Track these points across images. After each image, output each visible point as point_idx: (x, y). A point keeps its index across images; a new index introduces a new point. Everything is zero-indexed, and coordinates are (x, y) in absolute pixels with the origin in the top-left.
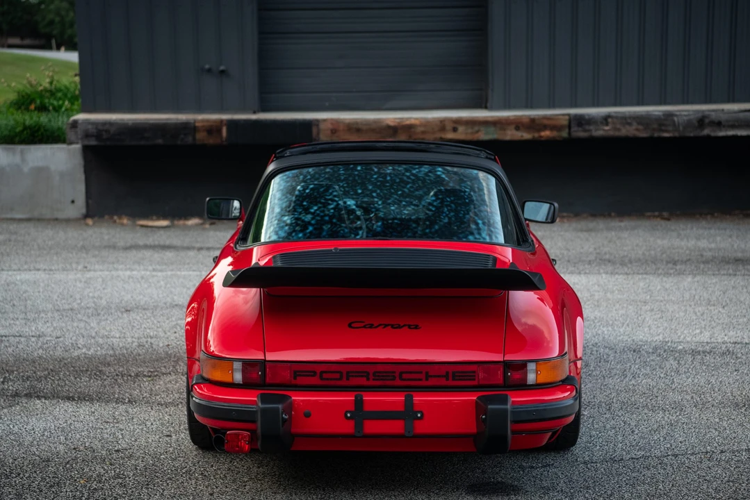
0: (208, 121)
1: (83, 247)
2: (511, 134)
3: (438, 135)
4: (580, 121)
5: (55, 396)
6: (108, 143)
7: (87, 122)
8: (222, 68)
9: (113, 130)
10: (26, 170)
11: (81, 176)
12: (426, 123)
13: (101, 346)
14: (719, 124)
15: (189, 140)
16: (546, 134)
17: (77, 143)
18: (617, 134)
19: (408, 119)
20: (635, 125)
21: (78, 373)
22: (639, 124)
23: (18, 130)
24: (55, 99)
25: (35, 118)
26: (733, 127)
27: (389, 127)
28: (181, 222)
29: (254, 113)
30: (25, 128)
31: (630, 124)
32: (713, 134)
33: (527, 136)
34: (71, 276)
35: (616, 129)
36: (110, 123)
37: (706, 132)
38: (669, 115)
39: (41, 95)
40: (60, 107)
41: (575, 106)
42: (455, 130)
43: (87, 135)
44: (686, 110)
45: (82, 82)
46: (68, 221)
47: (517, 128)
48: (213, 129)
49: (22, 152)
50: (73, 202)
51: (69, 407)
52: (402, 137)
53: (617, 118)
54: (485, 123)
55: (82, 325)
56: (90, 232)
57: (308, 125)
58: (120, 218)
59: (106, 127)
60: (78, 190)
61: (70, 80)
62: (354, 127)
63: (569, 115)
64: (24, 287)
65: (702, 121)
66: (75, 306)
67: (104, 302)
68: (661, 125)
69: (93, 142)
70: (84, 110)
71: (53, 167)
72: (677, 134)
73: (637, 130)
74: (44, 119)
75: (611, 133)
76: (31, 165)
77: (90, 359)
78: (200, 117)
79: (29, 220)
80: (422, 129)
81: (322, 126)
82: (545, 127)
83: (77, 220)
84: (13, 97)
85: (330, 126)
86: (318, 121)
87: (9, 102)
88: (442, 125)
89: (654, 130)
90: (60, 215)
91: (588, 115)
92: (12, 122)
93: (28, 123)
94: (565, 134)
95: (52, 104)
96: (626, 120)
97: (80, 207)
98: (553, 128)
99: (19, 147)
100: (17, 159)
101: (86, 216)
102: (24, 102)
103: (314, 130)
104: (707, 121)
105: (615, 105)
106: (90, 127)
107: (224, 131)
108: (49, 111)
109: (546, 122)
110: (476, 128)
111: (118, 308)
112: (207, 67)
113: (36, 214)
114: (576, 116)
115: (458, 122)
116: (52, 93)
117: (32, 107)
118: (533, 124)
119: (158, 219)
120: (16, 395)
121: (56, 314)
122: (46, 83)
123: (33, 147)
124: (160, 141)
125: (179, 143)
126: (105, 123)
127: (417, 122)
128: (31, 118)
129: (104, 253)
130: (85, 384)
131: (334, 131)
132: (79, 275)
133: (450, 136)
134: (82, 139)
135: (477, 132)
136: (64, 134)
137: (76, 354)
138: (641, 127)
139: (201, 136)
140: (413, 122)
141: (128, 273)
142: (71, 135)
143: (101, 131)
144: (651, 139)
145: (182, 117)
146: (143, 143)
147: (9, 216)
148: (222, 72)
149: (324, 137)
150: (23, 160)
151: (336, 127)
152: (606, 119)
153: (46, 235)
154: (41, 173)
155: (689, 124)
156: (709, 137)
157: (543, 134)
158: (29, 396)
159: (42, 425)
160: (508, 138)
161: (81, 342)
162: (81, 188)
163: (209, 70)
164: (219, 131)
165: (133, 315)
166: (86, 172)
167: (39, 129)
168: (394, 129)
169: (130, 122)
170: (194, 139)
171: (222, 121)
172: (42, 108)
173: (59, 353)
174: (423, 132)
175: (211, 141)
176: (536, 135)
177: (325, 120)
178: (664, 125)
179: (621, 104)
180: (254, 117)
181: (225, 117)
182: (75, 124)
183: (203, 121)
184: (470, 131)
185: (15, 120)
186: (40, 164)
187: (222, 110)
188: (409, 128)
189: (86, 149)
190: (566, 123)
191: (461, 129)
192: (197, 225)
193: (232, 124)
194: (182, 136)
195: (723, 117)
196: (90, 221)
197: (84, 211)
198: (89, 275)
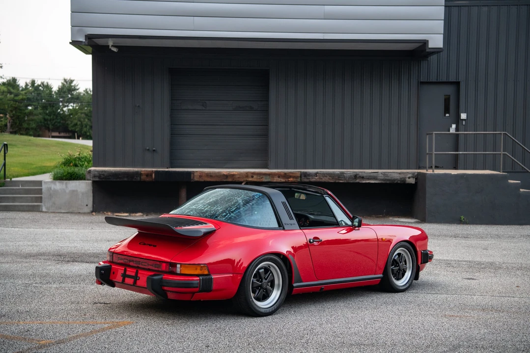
0: (147, 171)
1: (91, 222)
2: (276, 179)
3: (245, 179)
4: (306, 175)
5: (82, 262)
6: (103, 180)
7: (95, 171)
8: (154, 149)
9: (106, 174)
10: (67, 191)
11: (91, 194)
12: (240, 174)
13: (98, 250)
14: (363, 178)
15: (138, 179)
16: (291, 179)
17: (90, 180)
18: (321, 180)
19: (232, 172)
20: (328, 177)
21: (90, 257)
22: (330, 177)
23: (65, 174)
24: (81, 162)
25: (73, 169)
26: (368, 179)
27: (224, 175)
28: (134, 214)
29: (167, 168)
30: (68, 173)
31: (326, 176)
32: (360, 182)
33: (283, 180)
34: (87, 231)
35: (320, 178)
36: (105, 171)
37: (358, 181)
38: (342, 173)
39: (75, 159)
40: (83, 165)
41: (306, 169)
42: (252, 177)
43: (95, 176)
44: (349, 172)
45: (93, 154)
46: (84, 213)
47: (279, 177)
48: (149, 175)
49: (66, 184)
50: (87, 205)
51: (88, 265)
52: (230, 180)
53: (321, 174)
54: (265, 174)
55: (91, 244)
56: (94, 217)
57: (189, 174)
58: (107, 212)
59: (103, 173)
60: (90, 201)
61: (88, 153)
62: (209, 175)
63: (301, 172)
64: (68, 234)
65: (356, 176)
66: (88, 239)
67: (99, 239)
68: (339, 177)
69: (97, 179)
70: (94, 166)
71: (79, 190)
72: (345, 181)
73: (329, 179)
74: (76, 169)
75: (318, 180)
76: (70, 189)
77: (94, 253)
78: (143, 169)
79: (67, 213)
80: (239, 176)
81: (195, 174)
82: (290, 177)
83: (88, 213)
84: (62, 160)
85: (199, 174)
86: (194, 172)
87: (60, 163)
88: (247, 175)
89: (336, 179)
90: (81, 212)
91: (309, 172)
92: (62, 171)
93: (69, 171)
94: (299, 180)
95: (80, 164)
96: (324, 175)
97: (90, 208)
98: (294, 177)
99: (65, 182)
100: (64, 186)
101: (92, 212)
102: (67, 162)
103: (192, 175)
104: (358, 176)
105: (322, 169)
106: (96, 173)
107: (154, 175)
108: (78, 166)
109: (291, 175)
110: (262, 177)
111: (105, 240)
112: (148, 148)
113: (71, 210)
114: (303, 172)
115: (254, 173)
116: (80, 159)
117: (72, 164)
118: (285, 175)
119: (124, 213)
120: (68, 261)
121: (81, 242)
122: (76, 155)
123: (71, 181)
124: (126, 179)
125: (134, 180)
126: (102, 171)
127: (236, 173)
128: (71, 169)
129: (100, 224)
130: (92, 259)
131: (200, 176)
132: (90, 231)
133: (250, 179)
134: (92, 178)
135: (262, 178)
136: (85, 176)
137: (89, 252)
138: (330, 178)
139: (143, 177)
140: (234, 173)
141: (110, 230)
142: (88, 177)
143: (101, 175)
144: (335, 183)
145: (136, 169)
146: (118, 180)
147: (59, 211)
148: (154, 150)
149: (196, 179)
150: (67, 187)
151: (201, 175)
152: (316, 174)
153: (76, 218)
154: (74, 192)
155: (350, 177)
156: (359, 183)
157: (290, 179)
158: (73, 261)
159: (78, 268)
160: (275, 181)
161: (91, 249)
162: (91, 199)
163: (148, 150)
164: (151, 175)
165: (110, 242)
166: (93, 192)
167: (74, 174)
168: (226, 176)
169: (113, 171)
170: (140, 178)
171: (153, 171)
172: (76, 165)
173: (83, 251)
174: (239, 178)
175: (148, 179)
176: (287, 180)
177: (197, 172)
178: (340, 177)
179: (325, 169)
180: (167, 170)
181: (154, 169)
182: (90, 172)
183: (144, 171)
184: (259, 177)
185: (63, 170)
186: (74, 189)
187: (153, 167)
188: (233, 175)
189: (94, 183)
190: (299, 175)
191: (255, 177)
192: (140, 216)
193: (156, 172)
194: (135, 177)
195: (365, 175)
196: (94, 213)
197: (91, 209)
198: (94, 231)
